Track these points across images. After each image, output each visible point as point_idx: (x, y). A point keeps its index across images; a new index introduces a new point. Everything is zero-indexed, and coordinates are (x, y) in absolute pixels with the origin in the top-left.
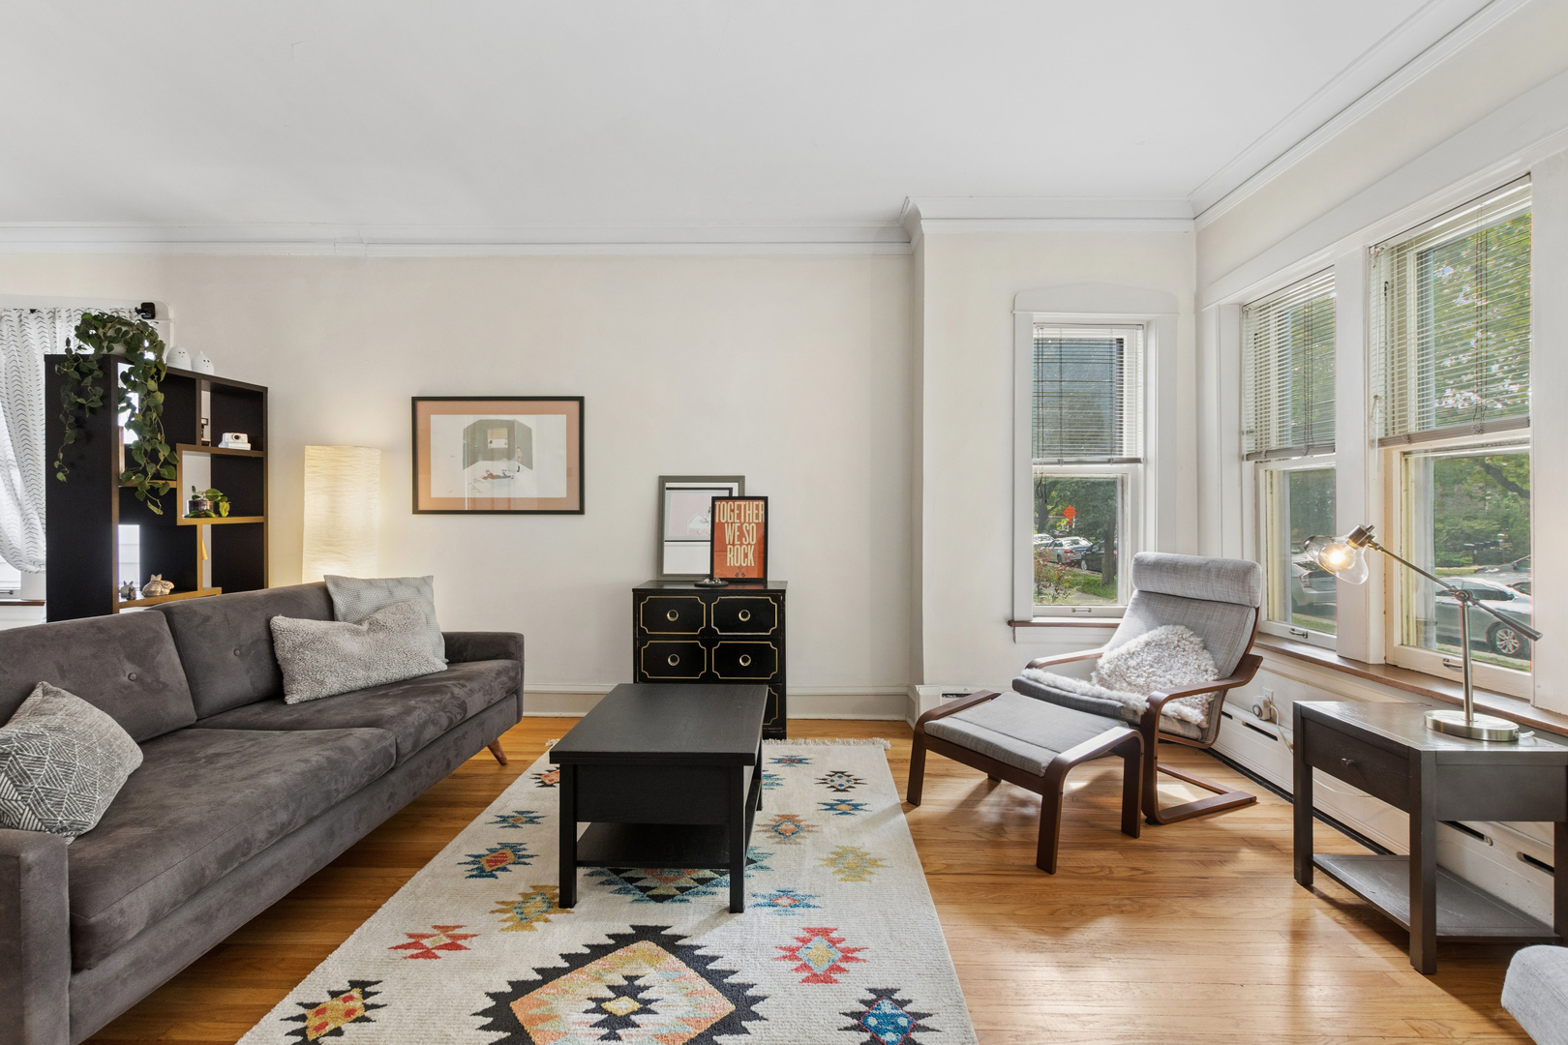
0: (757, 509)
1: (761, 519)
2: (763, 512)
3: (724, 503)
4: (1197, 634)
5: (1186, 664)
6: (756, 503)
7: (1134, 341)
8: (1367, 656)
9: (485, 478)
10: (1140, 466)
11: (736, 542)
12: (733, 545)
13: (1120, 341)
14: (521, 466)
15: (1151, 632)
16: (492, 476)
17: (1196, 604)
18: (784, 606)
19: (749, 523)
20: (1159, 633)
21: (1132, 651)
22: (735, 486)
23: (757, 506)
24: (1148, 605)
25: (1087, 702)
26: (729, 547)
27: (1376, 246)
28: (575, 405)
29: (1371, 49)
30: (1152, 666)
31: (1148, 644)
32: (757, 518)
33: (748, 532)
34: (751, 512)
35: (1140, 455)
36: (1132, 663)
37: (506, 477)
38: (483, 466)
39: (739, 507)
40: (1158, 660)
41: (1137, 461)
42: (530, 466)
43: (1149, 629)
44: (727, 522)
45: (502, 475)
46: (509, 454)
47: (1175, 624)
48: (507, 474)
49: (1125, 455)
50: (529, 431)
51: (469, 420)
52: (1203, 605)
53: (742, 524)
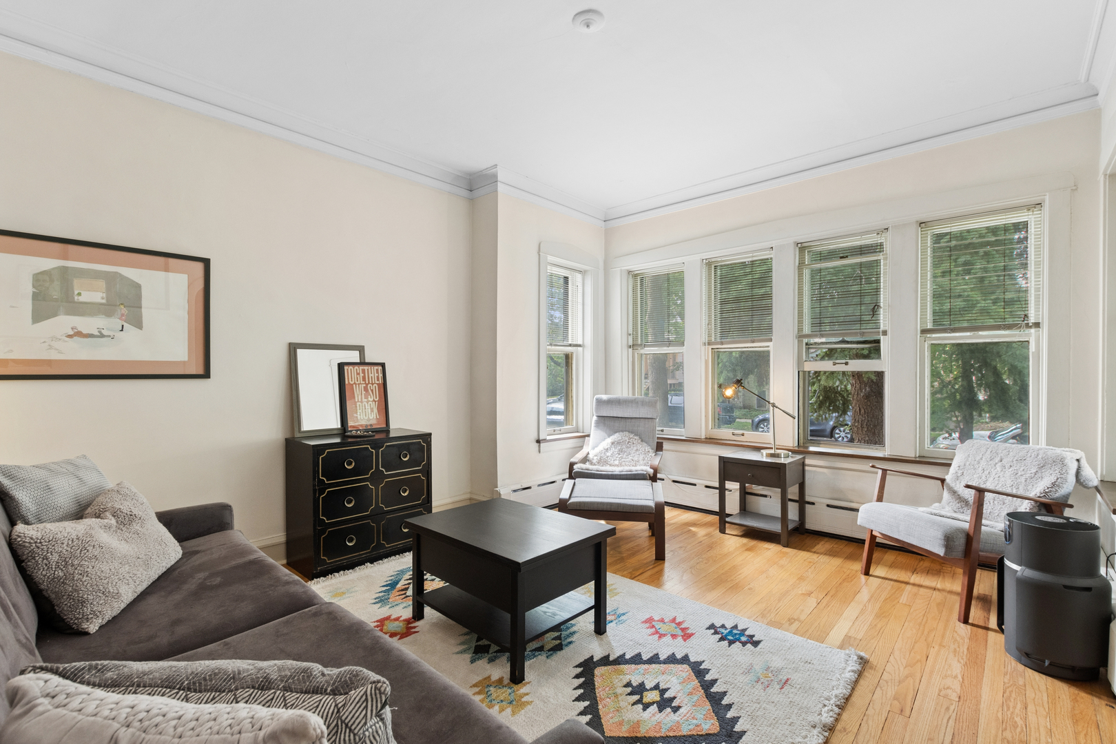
0: (377, 372)
1: (381, 381)
2: (382, 375)
3: (351, 367)
4: (636, 435)
5: (637, 450)
6: (376, 368)
7: (576, 280)
8: (701, 436)
9: (70, 336)
10: (580, 349)
11: (364, 400)
12: (362, 402)
13: (566, 279)
14: (125, 325)
15: (611, 437)
16: (79, 334)
17: (630, 420)
18: (431, 445)
19: (373, 384)
20: (616, 437)
21: (606, 448)
22: (356, 353)
23: (377, 370)
24: (604, 424)
25: (624, 475)
26: (358, 404)
27: (706, 259)
28: (199, 267)
29: (721, 178)
30: (619, 454)
31: (613, 443)
32: (378, 380)
33: (372, 391)
34: (373, 375)
35: (580, 342)
36: (609, 454)
37: (102, 336)
38: (64, 323)
39: (363, 371)
40: (621, 451)
41: (580, 346)
42: (138, 324)
43: (609, 436)
44: (355, 383)
45: (96, 333)
46: (107, 309)
47: (622, 431)
48: (105, 332)
49: (570, 342)
50: (138, 287)
51: (48, 264)
52: (633, 420)
53: (367, 385)
